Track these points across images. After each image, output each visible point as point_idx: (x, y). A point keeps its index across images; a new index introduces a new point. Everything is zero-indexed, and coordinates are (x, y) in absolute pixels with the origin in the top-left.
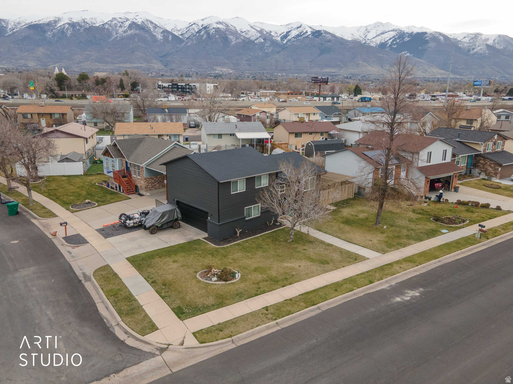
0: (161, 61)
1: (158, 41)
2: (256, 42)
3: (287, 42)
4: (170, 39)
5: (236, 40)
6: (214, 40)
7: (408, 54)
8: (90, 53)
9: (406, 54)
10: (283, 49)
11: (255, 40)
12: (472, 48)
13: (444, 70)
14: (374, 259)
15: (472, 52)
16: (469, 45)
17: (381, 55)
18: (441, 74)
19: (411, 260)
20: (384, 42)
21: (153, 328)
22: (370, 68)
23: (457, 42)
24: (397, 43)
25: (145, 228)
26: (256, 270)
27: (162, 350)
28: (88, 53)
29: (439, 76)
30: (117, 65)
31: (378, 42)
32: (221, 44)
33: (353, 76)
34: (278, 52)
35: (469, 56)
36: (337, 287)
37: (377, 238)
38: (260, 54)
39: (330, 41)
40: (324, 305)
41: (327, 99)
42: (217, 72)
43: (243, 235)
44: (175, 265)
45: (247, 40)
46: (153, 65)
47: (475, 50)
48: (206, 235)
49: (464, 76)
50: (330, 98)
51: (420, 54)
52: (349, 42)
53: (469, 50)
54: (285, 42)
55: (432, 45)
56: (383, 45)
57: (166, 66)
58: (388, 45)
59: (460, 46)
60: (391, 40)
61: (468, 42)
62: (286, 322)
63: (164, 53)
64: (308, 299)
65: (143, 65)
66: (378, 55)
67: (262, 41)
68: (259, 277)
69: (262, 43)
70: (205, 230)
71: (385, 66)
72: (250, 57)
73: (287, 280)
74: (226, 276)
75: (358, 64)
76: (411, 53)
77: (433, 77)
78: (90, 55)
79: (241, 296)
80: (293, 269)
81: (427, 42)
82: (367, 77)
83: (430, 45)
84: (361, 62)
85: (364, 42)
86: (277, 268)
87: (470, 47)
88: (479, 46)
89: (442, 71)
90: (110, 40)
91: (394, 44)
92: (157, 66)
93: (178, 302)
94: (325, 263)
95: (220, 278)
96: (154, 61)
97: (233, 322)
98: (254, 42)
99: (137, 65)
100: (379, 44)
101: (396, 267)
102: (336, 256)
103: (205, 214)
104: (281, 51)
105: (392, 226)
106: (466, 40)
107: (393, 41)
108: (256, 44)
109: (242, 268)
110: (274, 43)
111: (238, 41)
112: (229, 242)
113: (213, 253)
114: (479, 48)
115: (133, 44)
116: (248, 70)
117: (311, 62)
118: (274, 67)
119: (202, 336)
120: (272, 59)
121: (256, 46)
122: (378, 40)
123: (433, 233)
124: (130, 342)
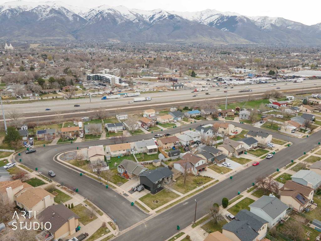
0: (73, 35)
1: (70, 21)
2: (133, 22)
3: (153, 22)
4: (78, 20)
5: (121, 21)
6: (107, 21)
7: (226, 30)
8: (24, 29)
9: (225, 29)
10: (151, 27)
11: (133, 21)
12: (263, 26)
13: (247, 39)
14: (182, 196)
15: (263, 29)
16: (261, 24)
17: (211, 31)
18: (246, 42)
19: (188, 196)
20: (212, 21)
21: (149, 212)
22: (204, 39)
23: (254, 22)
24: (219, 23)
25: (138, 191)
26: (162, 200)
27: (152, 214)
28: (23, 29)
29: (244, 44)
30: (44, 38)
31: (209, 22)
32: (112, 24)
33: (194, 44)
34: (148, 29)
35: (261, 31)
36: (175, 203)
37: (183, 190)
38: (137, 30)
39: (179, 22)
40: (173, 206)
41: (177, 87)
42: (110, 42)
43: (158, 192)
44: (148, 200)
45: (128, 21)
46: (68, 38)
47: (265, 27)
48: (150, 192)
49: (259, 43)
50: (179, 87)
51: (233, 30)
52: (191, 22)
53: (261, 27)
54: (152, 22)
55: (240, 24)
56: (211, 24)
57: (77, 38)
58: (214, 24)
59: (256, 24)
60: (216, 21)
61: (260, 22)
62: (167, 209)
63: (75, 30)
64: (171, 205)
65: (61, 38)
66: (209, 30)
67: (138, 21)
68: (162, 201)
69: (137, 23)
70: (150, 191)
71: (213, 38)
72: (130, 32)
73: (167, 202)
74: (157, 202)
75: (197, 36)
76: (228, 29)
77: (241, 44)
78: (25, 31)
79: (160, 205)
80: (168, 199)
81: (237, 22)
82: (202, 44)
83: (239, 24)
84: (198, 35)
85: (200, 21)
86: (165, 199)
87: (261, 25)
88: (267, 25)
89: (246, 40)
90: (38, 20)
91: (218, 23)
92: (71, 38)
93: (151, 207)
94: (173, 198)
95: (156, 202)
96: (68, 35)
97: (160, 210)
98: (132, 22)
99: (57, 38)
100: (209, 23)
101: (185, 198)
102: (175, 196)
103: (150, 188)
104: (150, 28)
105: (187, 186)
106: (260, 21)
107: (217, 21)
108: (134, 23)
109: (159, 200)
110: (145, 23)
111: (122, 22)
112: (155, 194)
113: (153, 197)
114: (267, 26)
115: (54, 23)
116: (130, 41)
117: (168, 35)
118: (146, 39)
119: (157, 212)
120: (144, 33)
121: (134, 25)
122: (209, 21)
123: (195, 188)
124: (147, 214)
